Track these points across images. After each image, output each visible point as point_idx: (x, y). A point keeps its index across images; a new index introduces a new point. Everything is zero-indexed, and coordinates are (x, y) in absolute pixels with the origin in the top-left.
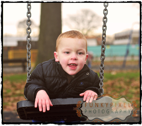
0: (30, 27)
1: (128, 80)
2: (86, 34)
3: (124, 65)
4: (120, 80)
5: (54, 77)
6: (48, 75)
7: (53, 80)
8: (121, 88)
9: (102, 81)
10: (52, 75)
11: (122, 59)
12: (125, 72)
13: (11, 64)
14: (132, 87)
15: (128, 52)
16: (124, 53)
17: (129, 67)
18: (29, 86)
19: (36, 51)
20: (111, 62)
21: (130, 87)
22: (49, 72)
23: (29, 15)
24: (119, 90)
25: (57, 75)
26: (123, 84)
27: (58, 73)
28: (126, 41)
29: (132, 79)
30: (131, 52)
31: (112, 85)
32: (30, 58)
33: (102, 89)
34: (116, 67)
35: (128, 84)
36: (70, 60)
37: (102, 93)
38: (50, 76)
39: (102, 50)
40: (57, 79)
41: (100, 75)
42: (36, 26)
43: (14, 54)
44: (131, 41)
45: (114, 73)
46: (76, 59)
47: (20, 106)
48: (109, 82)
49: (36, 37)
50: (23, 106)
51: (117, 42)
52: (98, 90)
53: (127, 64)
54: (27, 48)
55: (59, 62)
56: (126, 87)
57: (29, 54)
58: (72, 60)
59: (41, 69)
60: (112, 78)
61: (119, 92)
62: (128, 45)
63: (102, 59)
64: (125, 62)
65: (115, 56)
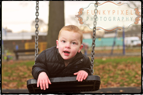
0: (38, 23)
1: (115, 64)
2: (83, 30)
3: (112, 53)
4: (109, 65)
5: (54, 62)
6: (49, 60)
7: (54, 64)
8: (109, 70)
9: (93, 63)
10: (53, 61)
11: (110, 48)
12: (113, 58)
13: (27, 53)
14: (118, 70)
15: (114, 43)
16: (112, 44)
17: (116, 55)
18: (34, 69)
19: (45, 43)
20: (102, 51)
21: (117, 70)
22: (50, 58)
23: (37, 14)
24: (108, 72)
25: (57, 61)
26: (111, 68)
27: (58, 59)
28: (113, 35)
29: (118, 63)
30: (117, 43)
31: (103, 68)
32: (37, 47)
33: (92, 70)
34: (105, 55)
35: (115, 67)
36: (65, 48)
37: (92, 73)
38: (51, 62)
39: (93, 40)
40: (57, 64)
41: (91, 59)
42: (45, 24)
43: (29, 46)
44: (117, 35)
45: (104, 59)
46: (69, 48)
47: (29, 83)
48: (101, 66)
49: (45, 32)
50: (32, 83)
51: (106, 36)
52: (89, 70)
53: (114, 52)
54: (36, 39)
55: (58, 49)
56: (113, 70)
57: (36, 44)
58: (66, 48)
59: (45, 55)
60: (103, 63)
61: (108, 74)
62: (115, 37)
63: (93, 47)
64: (112, 50)
65: (105, 46)
